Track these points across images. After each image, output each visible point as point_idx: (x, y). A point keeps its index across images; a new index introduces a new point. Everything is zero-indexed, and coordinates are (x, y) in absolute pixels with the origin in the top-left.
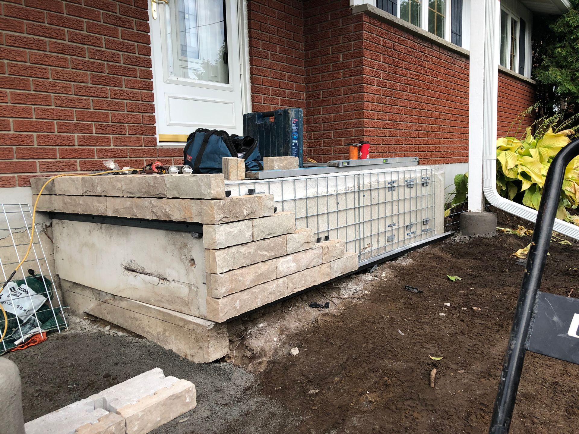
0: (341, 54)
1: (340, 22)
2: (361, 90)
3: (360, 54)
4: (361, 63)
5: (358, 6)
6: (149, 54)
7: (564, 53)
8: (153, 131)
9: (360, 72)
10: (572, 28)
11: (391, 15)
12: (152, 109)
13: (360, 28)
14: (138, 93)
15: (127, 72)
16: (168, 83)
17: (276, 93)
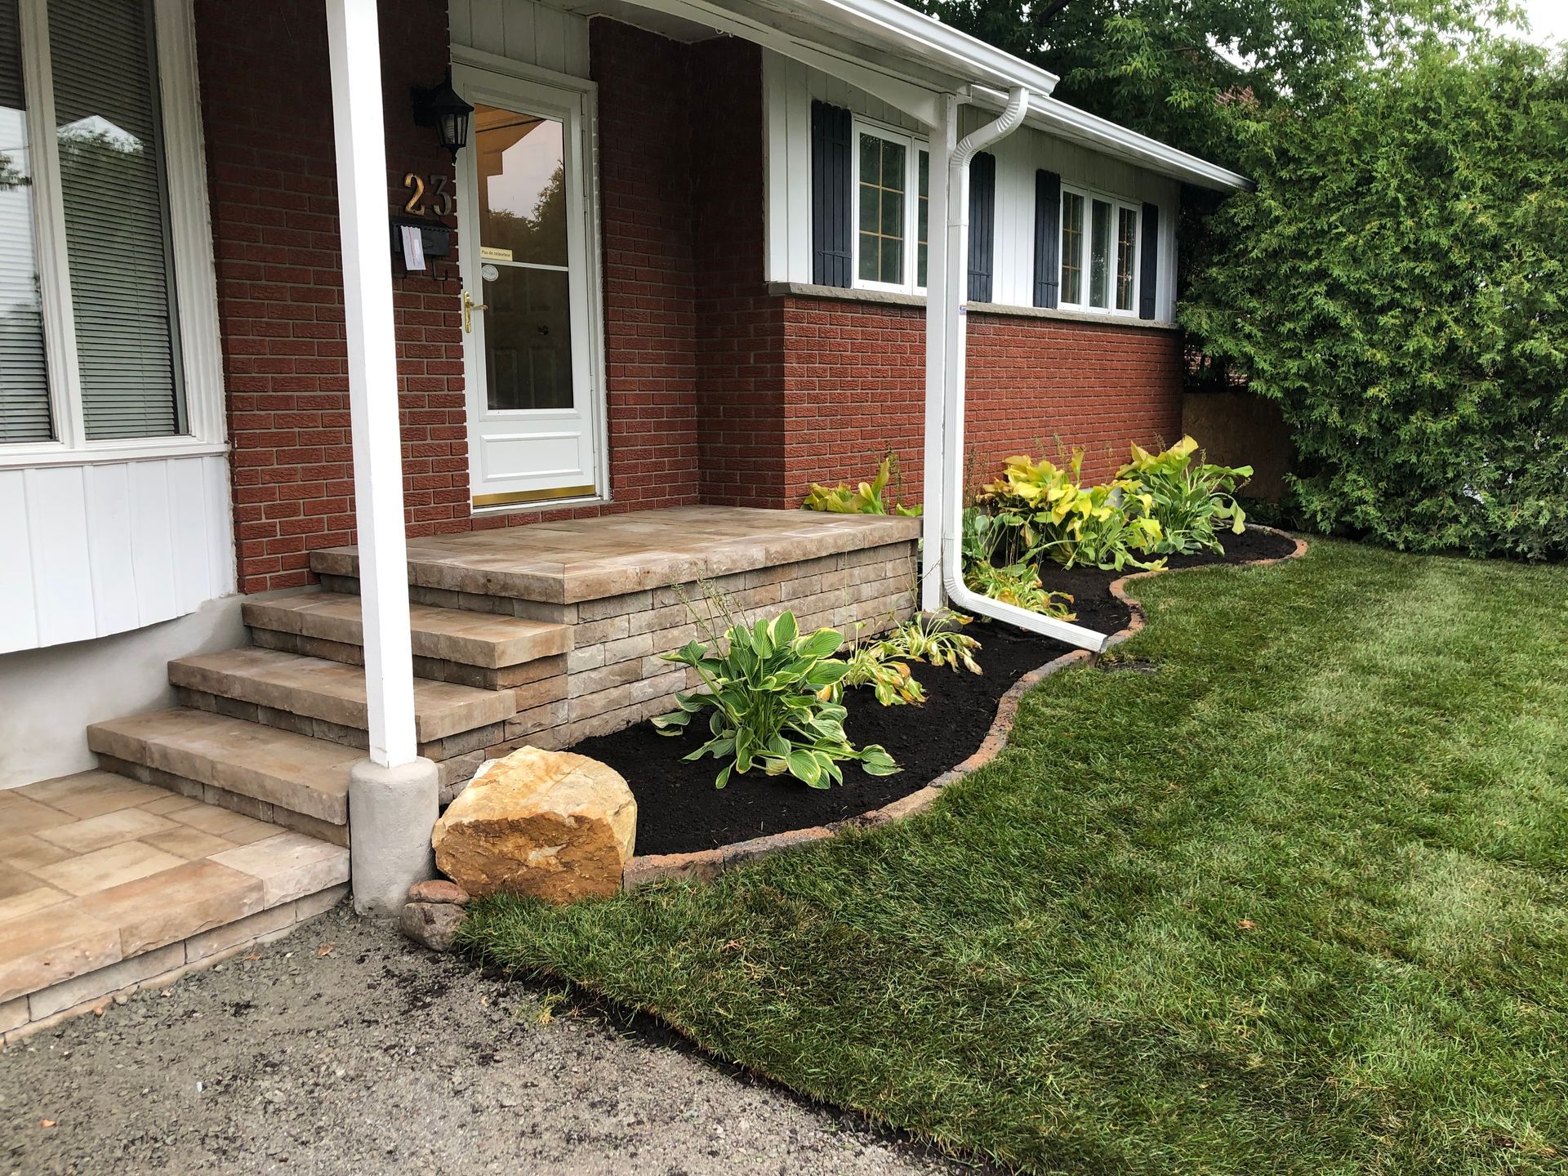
0: (752, 354)
1: (751, 302)
2: (781, 413)
3: (781, 358)
4: (781, 372)
5: (776, 284)
6: (462, 387)
7: (1221, 279)
8: (466, 494)
9: (781, 385)
10: (1239, 229)
11: (832, 288)
12: (464, 464)
13: (779, 317)
14: (446, 444)
15: (433, 417)
16: (485, 421)
17: (646, 413)
